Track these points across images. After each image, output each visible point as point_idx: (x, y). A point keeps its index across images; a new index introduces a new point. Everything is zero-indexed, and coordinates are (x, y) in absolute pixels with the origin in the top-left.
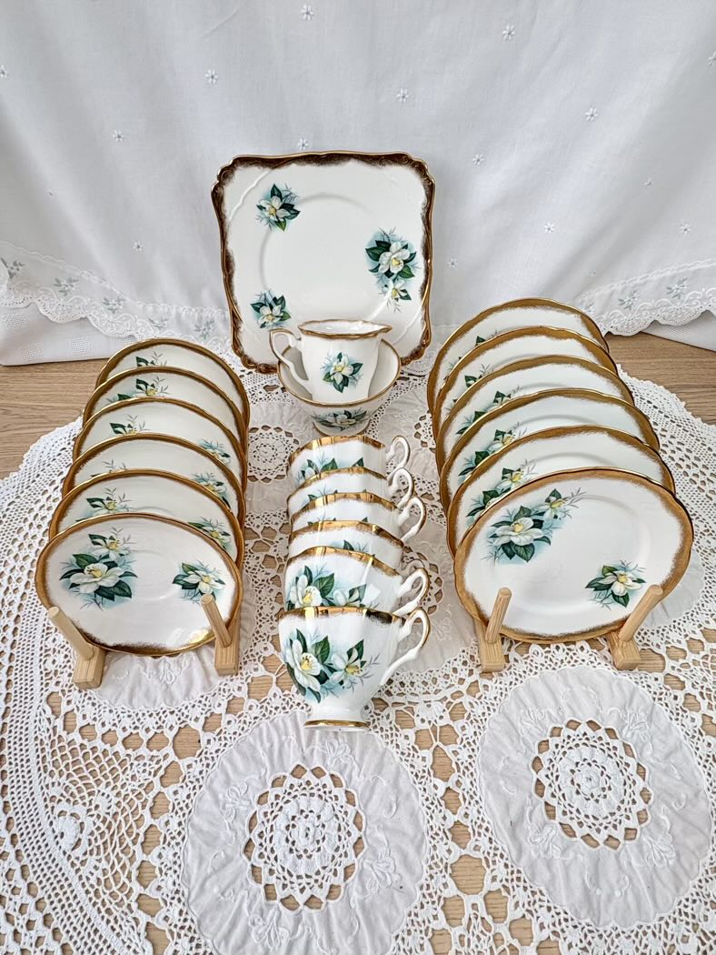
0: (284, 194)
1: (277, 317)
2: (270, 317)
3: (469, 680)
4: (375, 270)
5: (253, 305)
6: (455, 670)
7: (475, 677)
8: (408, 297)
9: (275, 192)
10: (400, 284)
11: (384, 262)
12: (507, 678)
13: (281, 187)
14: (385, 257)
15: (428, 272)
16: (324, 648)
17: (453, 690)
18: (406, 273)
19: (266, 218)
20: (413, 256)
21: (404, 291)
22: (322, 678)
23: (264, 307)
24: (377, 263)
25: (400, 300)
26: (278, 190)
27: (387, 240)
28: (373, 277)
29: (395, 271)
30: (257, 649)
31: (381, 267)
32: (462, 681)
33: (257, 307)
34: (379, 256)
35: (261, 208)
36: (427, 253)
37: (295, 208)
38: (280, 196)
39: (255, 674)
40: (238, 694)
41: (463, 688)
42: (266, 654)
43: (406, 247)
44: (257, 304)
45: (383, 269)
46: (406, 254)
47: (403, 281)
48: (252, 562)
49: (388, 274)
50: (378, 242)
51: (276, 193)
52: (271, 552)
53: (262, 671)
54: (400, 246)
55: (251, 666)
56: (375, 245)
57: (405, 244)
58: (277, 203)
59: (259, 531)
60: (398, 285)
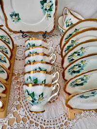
1: (17, 19)
2: (15, 19)
3: (65, 121)
4: (42, 8)
5: (10, 15)
6: (62, 117)
7: (67, 120)
8: (50, 17)
10: (49, 13)
12: (75, 120)
14: (45, 4)
15: (56, 9)
16: (33, 95)
17: (61, 124)
18: (50, 10)
20: (52, 5)
22: (33, 101)
23: (13, 16)
24: (43, 6)
25: (48, 17)
28: (42, 10)
29: (47, 9)
30: (12, 109)
32: (63, 121)
34: (43, 4)
36: (56, 5)
39: (11, 118)
40: (5, 124)
41: (63, 123)
42: (14, 111)
43: (51, 2)
45: (44, 8)
46: (51, 4)
48: (14, 83)
49: (46, 9)
52: (19, 80)
53: (13, 117)
54: (49, 1)
55: (10, 115)
59: (16, 74)
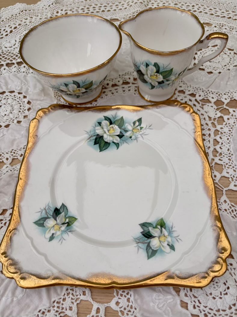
0: (44, 215)
1: (161, 232)
2: (162, 239)
4: (117, 145)
5: (149, 257)
8: (140, 120)
9: (40, 223)
11: (111, 139)
13: (37, 217)
14: (107, 138)
18: (120, 122)
19: (62, 234)
20: (106, 118)
21: (134, 123)
23: (151, 245)
24: (112, 144)
25: (142, 126)
26: (40, 220)
27: (94, 137)
28: (124, 147)
29: (118, 131)
31: (115, 141)
33: (152, 253)
34: (106, 143)
35: (52, 238)
37: (59, 207)
38: (45, 219)
43: (100, 124)
44: (147, 252)
45: (117, 140)
46: (105, 123)
47: (126, 125)
49: (121, 136)
50: (95, 143)
51: (42, 222)
54: (99, 127)
56: (98, 145)
57: (97, 124)
58: (51, 222)
60: (129, 127)
